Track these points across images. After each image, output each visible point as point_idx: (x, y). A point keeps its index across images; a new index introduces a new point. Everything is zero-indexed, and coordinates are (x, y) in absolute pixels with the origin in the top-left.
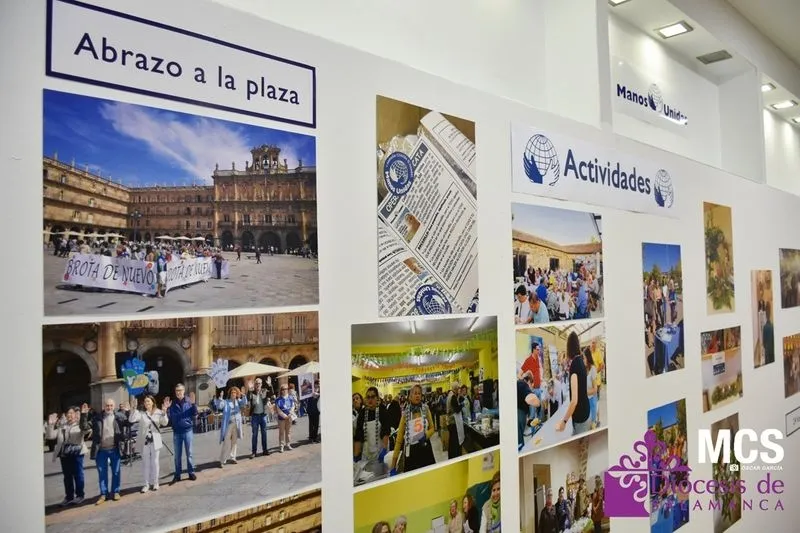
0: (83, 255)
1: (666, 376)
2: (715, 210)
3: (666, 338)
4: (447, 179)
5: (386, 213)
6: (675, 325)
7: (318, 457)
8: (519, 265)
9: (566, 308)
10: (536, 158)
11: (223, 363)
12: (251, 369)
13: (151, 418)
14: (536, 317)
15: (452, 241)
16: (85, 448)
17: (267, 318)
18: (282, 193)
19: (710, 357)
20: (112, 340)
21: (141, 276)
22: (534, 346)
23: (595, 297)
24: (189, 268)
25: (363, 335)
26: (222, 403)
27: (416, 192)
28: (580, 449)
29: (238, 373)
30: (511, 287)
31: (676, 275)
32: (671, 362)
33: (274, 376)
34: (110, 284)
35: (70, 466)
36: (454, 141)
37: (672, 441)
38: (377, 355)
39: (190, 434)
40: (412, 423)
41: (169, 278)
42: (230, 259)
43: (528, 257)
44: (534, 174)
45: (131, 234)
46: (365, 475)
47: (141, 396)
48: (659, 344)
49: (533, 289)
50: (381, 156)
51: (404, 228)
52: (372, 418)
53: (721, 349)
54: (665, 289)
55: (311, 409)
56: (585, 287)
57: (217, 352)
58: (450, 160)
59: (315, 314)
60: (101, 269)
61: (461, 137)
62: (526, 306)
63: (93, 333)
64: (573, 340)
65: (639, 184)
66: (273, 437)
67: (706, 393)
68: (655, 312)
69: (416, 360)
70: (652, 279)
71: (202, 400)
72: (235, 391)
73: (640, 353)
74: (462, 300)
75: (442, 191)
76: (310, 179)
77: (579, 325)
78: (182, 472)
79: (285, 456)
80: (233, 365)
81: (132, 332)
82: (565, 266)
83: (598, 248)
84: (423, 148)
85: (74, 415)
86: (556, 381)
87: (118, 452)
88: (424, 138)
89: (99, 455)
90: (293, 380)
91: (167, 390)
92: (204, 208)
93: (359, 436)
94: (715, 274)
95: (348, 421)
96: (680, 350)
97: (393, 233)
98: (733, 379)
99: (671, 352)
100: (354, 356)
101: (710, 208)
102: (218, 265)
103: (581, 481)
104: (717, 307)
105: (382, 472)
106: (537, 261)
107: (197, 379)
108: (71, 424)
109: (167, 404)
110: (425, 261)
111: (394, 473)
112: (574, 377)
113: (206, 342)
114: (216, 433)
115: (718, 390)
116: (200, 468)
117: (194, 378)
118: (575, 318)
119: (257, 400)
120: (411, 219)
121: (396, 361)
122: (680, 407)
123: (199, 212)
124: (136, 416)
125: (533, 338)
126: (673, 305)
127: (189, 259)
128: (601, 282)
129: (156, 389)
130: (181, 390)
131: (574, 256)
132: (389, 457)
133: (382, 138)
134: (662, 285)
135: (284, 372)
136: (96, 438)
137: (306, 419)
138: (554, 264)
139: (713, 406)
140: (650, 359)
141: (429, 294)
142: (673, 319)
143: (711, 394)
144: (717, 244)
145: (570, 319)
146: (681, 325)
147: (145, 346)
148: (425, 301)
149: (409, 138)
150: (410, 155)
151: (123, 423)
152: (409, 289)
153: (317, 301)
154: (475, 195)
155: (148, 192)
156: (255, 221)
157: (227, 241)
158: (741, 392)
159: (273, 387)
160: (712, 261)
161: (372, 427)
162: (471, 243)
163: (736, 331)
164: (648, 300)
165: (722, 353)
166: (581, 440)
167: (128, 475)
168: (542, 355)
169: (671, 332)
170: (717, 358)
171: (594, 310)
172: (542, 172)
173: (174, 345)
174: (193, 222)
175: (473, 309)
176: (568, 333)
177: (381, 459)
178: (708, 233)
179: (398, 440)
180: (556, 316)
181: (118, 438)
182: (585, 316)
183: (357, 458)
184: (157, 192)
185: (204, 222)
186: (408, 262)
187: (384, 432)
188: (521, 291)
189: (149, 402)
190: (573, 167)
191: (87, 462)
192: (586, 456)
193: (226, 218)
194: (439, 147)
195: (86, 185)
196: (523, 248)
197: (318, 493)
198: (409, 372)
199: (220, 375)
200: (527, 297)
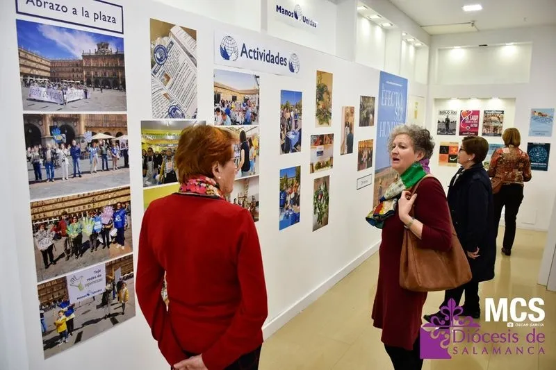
0: (35, 87)
1: (290, 154)
2: (323, 75)
3: (291, 136)
4: (183, 58)
5: (155, 72)
6: (297, 130)
7: (128, 174)
8: (217, 98)
9: (240, 118)
10: (226, 48)
11: (90, 133)
12: (100, 136)
13: (64, 152)
14: (225, 123)
15: (186, 84)
16: (41, 161)
17: (106, 116)
18: (110, 63)
19: (315, 148)
20: (48, 121)
21: (57, 96)
23: (255, 115)
24: (75, 93)
25: (146, 125)
26: (90, 149)
27: (168, 63)
28: (245, 183)
29: (96, 137)
30: (213, 108)
31: (299, 107)
32: (293, 148)
33: (110, 139)
34: (46, 99)
35: (36, 167)
36: (185, 39)
37: (292, 185)
38: (152, 134)
39: (79, 159)
40: (167, 164)
41: (68, 98)
42: (90, 90)
43: (221, 95)
44: (225, 55)
45: (52, 79)
46: (148, 183)
47: (60, 143)
48: (288, 140)
49: (223, 109)
50: (153, 47)
51: (163, 79)
52: (150, 160)
53: (322, 144)
54: (292, 113)
55: (125, 154)
56: (250, 110)
57: (87, 128)
58: (184, 49)
59: (126, 115)
60: (42, 93)
61: (190, 38)
62: (220, 117)
63: (41, 118)
64: (243, 134)
65: (281, 61)
66: (110, 164)
67: (312, 165)
68: (286, 124)
69: (169, 137)
70: (285, 108)
71: (82, 147)
72: (95, 144)
73: (278, 143)
74: (190, 113)
75: (181, 63)
76: (122, 57)
77: (246, 128)
78: (76, 174)
79: (115, 172)
80: (94, 134)
81: (55, 118)
82: (240, 99)
83: (257, 92)
84: (172, 43)
85: (36, 148)
87: (52, 164)
88: (172, 38)
89: (46, 164)
90: (117, 142)
92: (79, 69)
93: (145, 167)
94: (321, 107)
95: (140, 161)
96: (299, 143)
97: (158, 82)
98: (328, 159)
99: (294, 143)
100: (142, 134)
101: (320, 73)
102: (86, 93)
103: (245, 197)
104: (322, 124)
105: (155, 183)
106: (226, 96)
108: (35, 152)
109: (69, 147)
110: (173, 95)
111: (160, 183)
112: (243, 151)
113: (83, 124)
114: (88, 160)
115: (319, 164)
116: (83, 173)
117: (79, 138)
118: (244, 124)
119: (104, 148)
120: (166, 75)
121: (160, 137)
122: (298, 169)
123: (77, 71)
124: (58, 151)
126: (296, 121)
127: (75, 90)
128: (258, 108)
129: (65, 142)
130: (74, 142)
131: (244, 95)
132: (158, 177)
133: (153, 39)
134: (290, 111)
135: (114, 138)
136: (45, 158)
137: (123, 159)
138: (234, 98)
139: (315, 171)
140: (282, 146)
141: (175, 109)
142: (296, 128)
143: (314, 166)
144: (323, 92)
145: (241, 124)
146: (300, 131)
147: (60, 124)
148: (173, 112)
149: (165, 38)
150: (166, 47)
151: (54, 153)
152: (166, 106)
153: (126, 110)
154: (196, 65)
155: (58, 62)
156: (100, 75)
157: (89, 83)
158: (332, 166)
159: (110, 144)
160: (319, 100)
161: (150, 164)
162: (194, 87)
163: (331, 136)
164: (283, 118)
165: (322, 146)
167: (57, 173)
169: (295, 134)
170: (319, 148)
171: (254, 121)
172: (229, 55)
173: (71, 124)
174: (75, 75)
175: (195, 117)
176: (241, 131)
177: (154, 177)
178: (318, 86)
179: (161, 170)
180: (234, 122)
181: (52, 159)
182: (250, 123)
183: (144, 176)
184: (61, 62)
185: (79, 75)
186: (165, 95)
187: (155, 166)
188: (218, 110)
189: (63, 146)
190: (245, 52)
191: (42, 167)
192: (248, 186)
193: (88, 73)
194: (179, 42)
195: (34, 59)
196: (219, 90)
197: (129, 188)
198: (166, 142)
199: (89, 137)
200: (221, 113)
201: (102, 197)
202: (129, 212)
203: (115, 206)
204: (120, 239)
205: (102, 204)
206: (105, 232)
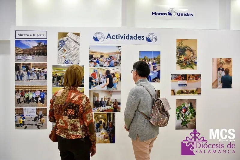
0: (18, 56)
4: (73, 43)
5: (59, 49)
7: (47, 81)
8: (91, 57)
9: (106, 65)
10: (97, 37)
11: (33, 68)
12: (37, 69)
13: (25, 73)
14: (95, 66)
15: (74, 52)
16: (19, 75)
17: (39, 63)
18: (42, 48)
19: (178, 81)
20: (21, 65)
21: (24, 58)
22: (94, 71)
24: (30, 57)
25: (54, 66)
26: (33, 73)
27: (65, 47)
28: (109, 93)
29: (35, 69)
30: (89, 60)
31: (157, 59)
32: (152, 80)
33: (40, 70)
34: (21, 59)
35: (17, 76)
36: (75, 37)
38: (57, 69)
39: (29, 76)
41: (27, 58)
42: (34, 56)
43: (94, 55)
45: (23, 54)
46: (54, 85)
47: (24, 71)
50: (58, 41)
51: (63, 51)
52: (56, 78)
55: (46, 75)
56: (113, 61)
57: (33, 67)
58: (73, 40)
59: (46, 63)
60: (20, 57)
62: (93, 64)
63: (19, 64)
64: (108, 71)
65: (139, 37)
66: (40, 78)
67: (173, 91)
69: (64, 71)
71: (31, 72)
72: (35, 72)
74: (75, 62)
75: (71, 45)
76: (46, 46)
78: (28, 79)
79: (41, 80)
80: (35, 68)
81: (23, 64)
82: (106, 57)
83: (119, 53)
84: (67, 39)
85: (18, 71)
86: (101, 78)
87: (22, 76)
88: (67, 37)
89: (20, 76)
90: (43, 71)
91: (27, 70)
92: (31, 50)
93: (53, 80)
94: (183, 59)
96: (158, 78)
97: (60, 52)
98: (194, 89)
99: (153, 77)
100: (53, 69)
101: (180, 41)
102: (33, 57)
103: (109, 99)
104: (184, 68)
105: (57, 86)
106: (97, 56)
107: (30, 70)
108: (17, 72)
109: (27, 72)
110: (67, 56)
111: (59, 86)
112: (108, 79)
113: (31, 66)
114: (33, 76)
115: (182, 91)
116: (31, 79)
117: (30, 69)
118: (109, 67)
119: (38, 73)
120: (64, 50)
121: (60, 71)
123: (31, 51)
124: (24, 73)
125: (94, 70)
126: (154, 66)
127: (29, 56)
128: (120, 60)
129: (26, 70)
130: (28, 70)
131: (109, 55)
132: (59, 84)
133: (59, 38)
135: (42, 70)
136: (20, 74)
137: (45, 76)
138: (102, 56)
139: (177, 95)
141: (68, 61)
142: (154, 70)
143: (176, 91)
144: (184, 50)
145: (107, 67)
146: (159, 72)
147: (24, 66)
148: (67, 62)
149: (64, 38)
150: (64, 40)
151: (22, 73)
152: (64, 60)
154: (79, 45)
155: (25, 49)
156: (38, 51)
157: (34, 54)
158: (199, 94)
159: (40, 72)
161: (56, 79)
162: (78, 53)
163: (197, 76)
166: (110, 91)
167: (23, 78)
168: (97, 73)
169: (153, 73)
170: (181, 82)
171: (116, 66)
172: (99, 39)
173: (28, 66)
174: (30, 52)
175: (78, 64)
176: (106, 70)
177: (57, 84)
178: (179, 47)
179: (60, 82)
181: (22, 75)
182: (113, 66)
183: (53, 83)
184: (26, 49)
185: (31, 52)
186: (63, 56)
187: (58, 80)
188: (91, 61)
189: (25, 71)
190: (110, 37)
191: (19, 76)
192: (111, 94)
193: (34, 51)
194: (71, 38)
195: (19, 49)
196: (92, 54)
197: (46, 86)
198: (63, 72)
199: (33, 69)
200: (93, 62)
201: (36, 87)
202: (46, 94)
203: (41, 91)
204: (42, 101)
205: (36, 89)
206: (37, 98)
